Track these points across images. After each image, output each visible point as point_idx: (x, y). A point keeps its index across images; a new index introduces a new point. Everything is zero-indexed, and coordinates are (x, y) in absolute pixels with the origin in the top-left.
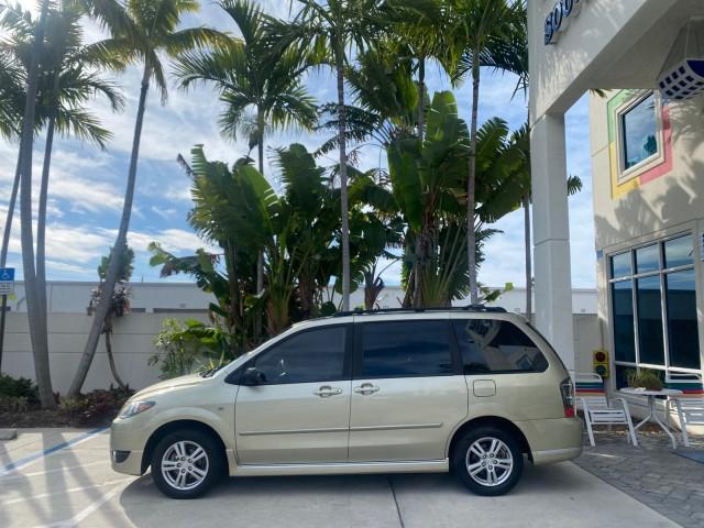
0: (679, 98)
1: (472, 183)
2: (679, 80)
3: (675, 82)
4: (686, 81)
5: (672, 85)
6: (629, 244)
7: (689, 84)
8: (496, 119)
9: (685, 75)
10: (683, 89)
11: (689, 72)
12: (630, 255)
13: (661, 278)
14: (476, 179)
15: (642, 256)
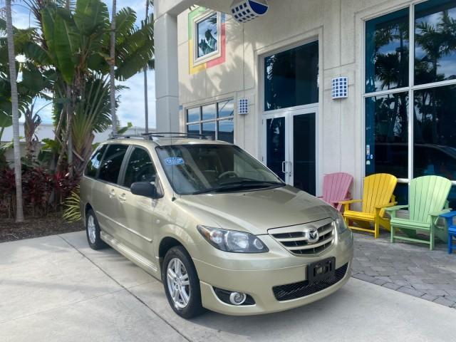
0: (240, 21)
1: (113, 51)
2: (243, 10)
3: (240, 11)
4: (246, 12)
5: (238, 12)
6: (199, 102)
7: (248, 14)
8: (129, 8)
9: (247, 8)
10: (244, 16)
11: (249, 7)
12: (199, 108)
13: (216, 123)
14: (116, 49)
15: (205, 109)
